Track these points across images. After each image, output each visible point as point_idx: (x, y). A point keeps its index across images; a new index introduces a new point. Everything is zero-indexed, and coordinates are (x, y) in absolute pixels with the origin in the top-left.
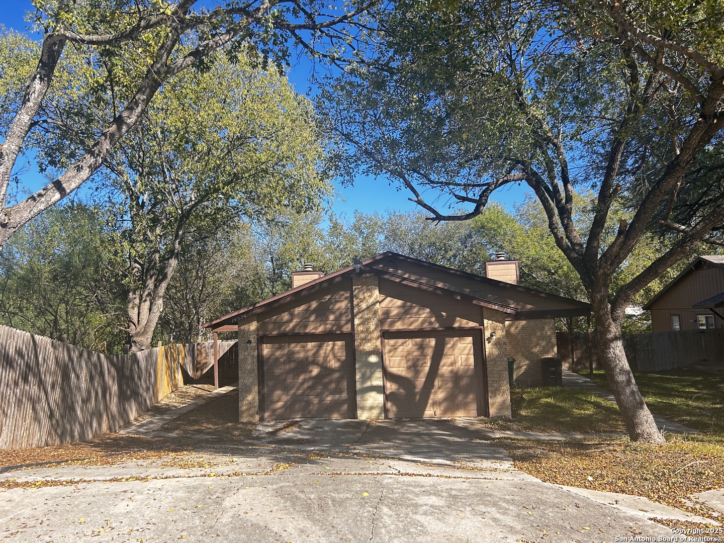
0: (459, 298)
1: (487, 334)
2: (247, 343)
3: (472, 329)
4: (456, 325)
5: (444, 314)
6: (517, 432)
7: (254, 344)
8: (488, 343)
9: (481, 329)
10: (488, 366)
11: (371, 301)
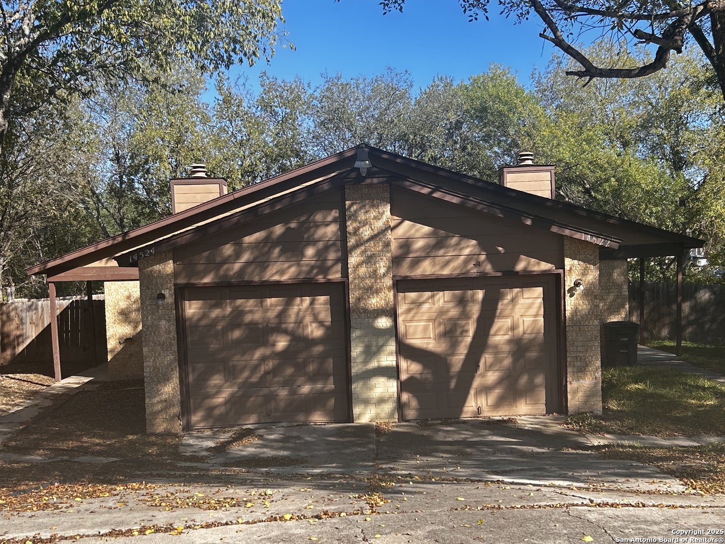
0: (529, 222)
1: (569, 283)
2: (158, 298)
3: (545, 274)
4: (520, 266)
5: (500, 249)
6: (621, 434)
7: (170, 299)
8: (571, 296)
9: (559, 274)
10: (568, 334)
11: (379, 224)
